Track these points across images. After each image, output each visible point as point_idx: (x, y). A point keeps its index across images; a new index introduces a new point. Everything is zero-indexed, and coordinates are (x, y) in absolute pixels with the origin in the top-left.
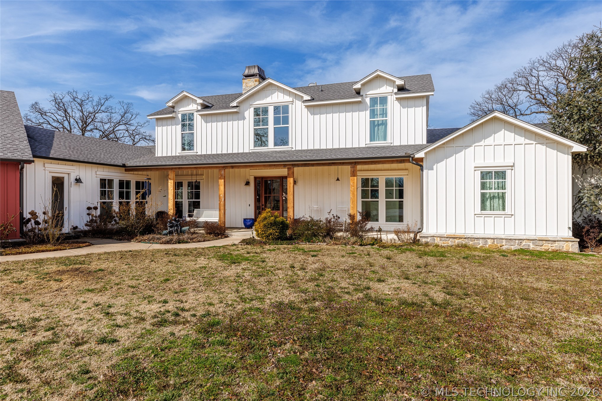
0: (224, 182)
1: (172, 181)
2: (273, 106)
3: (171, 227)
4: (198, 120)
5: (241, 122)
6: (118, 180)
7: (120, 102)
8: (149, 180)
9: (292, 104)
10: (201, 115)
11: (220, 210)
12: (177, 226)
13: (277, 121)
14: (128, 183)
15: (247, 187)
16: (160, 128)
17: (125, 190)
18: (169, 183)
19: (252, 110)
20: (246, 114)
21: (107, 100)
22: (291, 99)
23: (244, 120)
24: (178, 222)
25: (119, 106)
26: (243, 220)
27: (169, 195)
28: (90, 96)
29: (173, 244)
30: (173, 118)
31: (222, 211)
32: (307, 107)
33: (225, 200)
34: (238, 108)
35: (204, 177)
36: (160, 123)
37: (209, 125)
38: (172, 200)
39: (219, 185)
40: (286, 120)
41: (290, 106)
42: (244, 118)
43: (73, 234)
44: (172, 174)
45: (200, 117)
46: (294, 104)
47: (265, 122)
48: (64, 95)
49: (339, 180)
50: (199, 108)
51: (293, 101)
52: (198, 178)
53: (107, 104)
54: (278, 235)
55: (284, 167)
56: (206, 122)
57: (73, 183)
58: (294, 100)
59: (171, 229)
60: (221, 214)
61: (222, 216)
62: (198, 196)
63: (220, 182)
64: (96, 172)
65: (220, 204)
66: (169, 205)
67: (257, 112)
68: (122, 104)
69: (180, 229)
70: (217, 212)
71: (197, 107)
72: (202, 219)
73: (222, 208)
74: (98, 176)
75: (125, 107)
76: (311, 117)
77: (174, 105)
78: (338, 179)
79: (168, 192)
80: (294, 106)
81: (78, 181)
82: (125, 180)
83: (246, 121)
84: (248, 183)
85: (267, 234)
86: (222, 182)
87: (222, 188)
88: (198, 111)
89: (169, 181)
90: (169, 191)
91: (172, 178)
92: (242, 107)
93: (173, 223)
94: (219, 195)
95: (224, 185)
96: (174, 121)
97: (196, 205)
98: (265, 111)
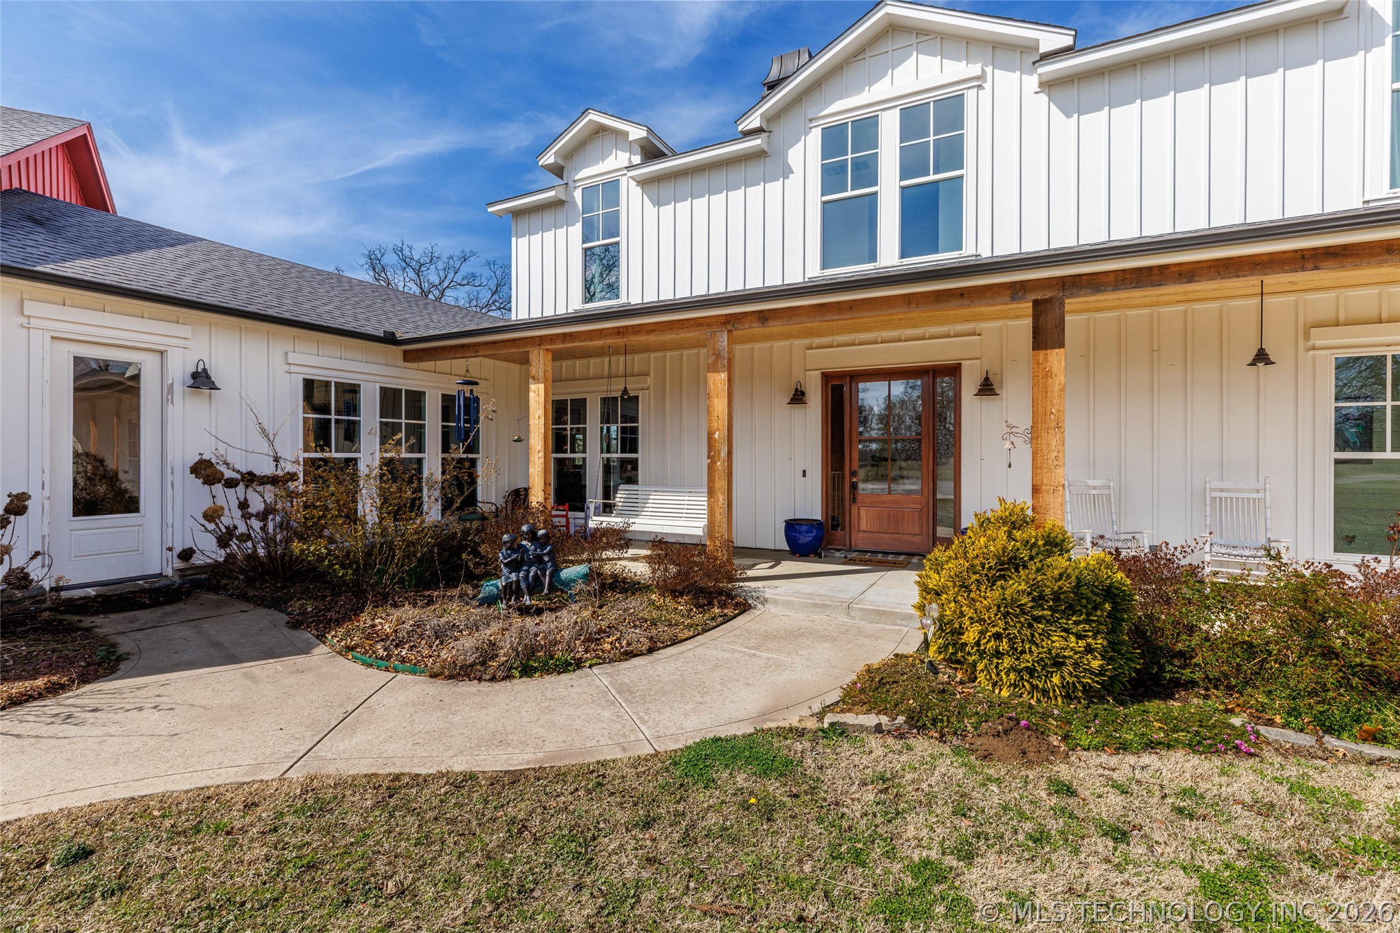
0: (730, 380)
1: (542, 386)
2: (897, 110)
3: (514, 566)
4: (632, 198)
5: (774, 187)
6: (378, 386)
7: (488, 263)
8: (474, 388)
9: (980, 87)
10: (643, 183)
11: (711, 493)
12: (539, 560)
13: (911, 164)
14: (416, 400)
15: (797, 410)
16: (523, 242)
17: (403, 421)
18: (532, 395)
19: (814, 139)
20: (794, 156)
21: (465, 260)
22: (975, 69)
23: (786, 177)
24: (543, 547)
25: (486, 272)
26: (781, 527)
27: (532, 435)
28: (436, 255)
29: (493, 679)
30: (558, 204)
31: (721, 498)
32: (1048, 85)
33: (730, 453)
34: (764, 135)
35: (650, 380)
36: (524, 223)
37: (667, 210)
38: (541, 454)
39: (709, 396)
40: (952, 154)
41: (970, 96)
42: (786, 172)
43: (176, 579)
44: (540, 361)
45: (639, 189)
46: (988, 86)
47: (867, 171)
48: (383, 251)
49: (1268, 362)
50: (637, 159)
51: (982, 77)
52: (633, 387)
53: (466, 269)
54: (1102, 672)
55: (1014, 298)
56: (658, 203)
57: (178, 389)
58: (989, 69)
59: (513, 576)
60: (718, 511)
61: (720, 517)
62: (630, 441)
63: (711, 383)
64: (286, 353)
65: (711, 469)
66: (531, 470)
67: (833, 139)
68: (492, 267)
69: (552, 576)
70: (702, 500)
71: (630, 159)
72: (642, 524)
73: (721, 484)
74: (293, 369)
75: (499, 272)
76: (1065, 125)
77: (561, 162)
78: (1262, 357)
79: (528, 425)
80: (985, 94)
81: (201, 380)
82: (404, 388)
83: (794, 181)
84: (798, 397)
85: (1028, 660)
86: (718, 380)
87: (720, 405)
88: (631, 167)
89: (533, 387)
90: (532, 422)
91: (541, 375)
92: (782, 130)
93: (526, 550)
94: (710, 435)
95: (730, 394)
96: (560, 214)
97: (627, 472)
98: (866, 129)
